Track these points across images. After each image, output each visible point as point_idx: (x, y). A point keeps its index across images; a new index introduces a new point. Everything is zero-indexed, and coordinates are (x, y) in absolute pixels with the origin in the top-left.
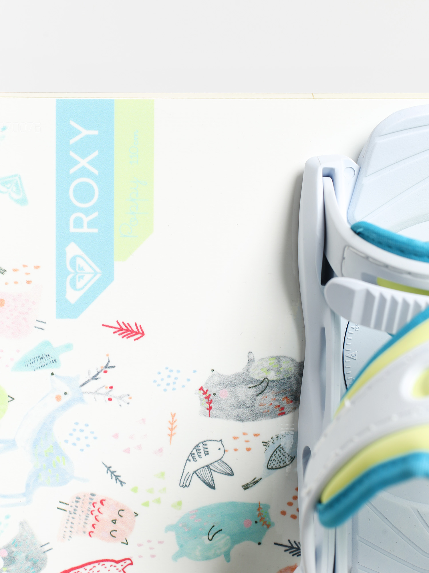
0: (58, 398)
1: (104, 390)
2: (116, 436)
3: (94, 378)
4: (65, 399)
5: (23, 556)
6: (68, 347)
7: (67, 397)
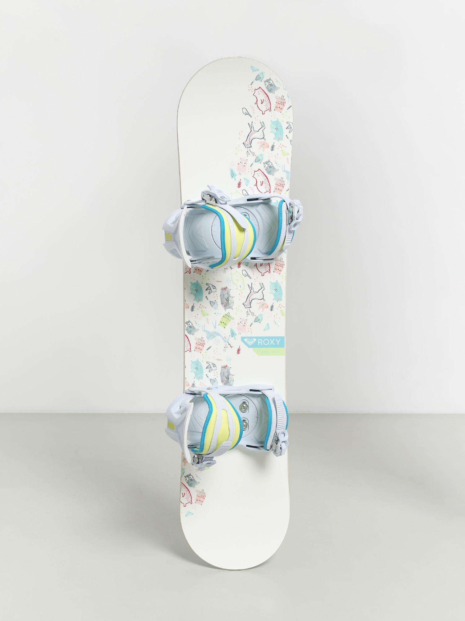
0: (225, 337)
1: (226, 346)
2: (217, 349)
3: (229, 344)
4: (225, 338)
5: (191, 329)
6: (235, 339)
7: (225, 339)
